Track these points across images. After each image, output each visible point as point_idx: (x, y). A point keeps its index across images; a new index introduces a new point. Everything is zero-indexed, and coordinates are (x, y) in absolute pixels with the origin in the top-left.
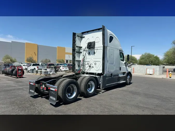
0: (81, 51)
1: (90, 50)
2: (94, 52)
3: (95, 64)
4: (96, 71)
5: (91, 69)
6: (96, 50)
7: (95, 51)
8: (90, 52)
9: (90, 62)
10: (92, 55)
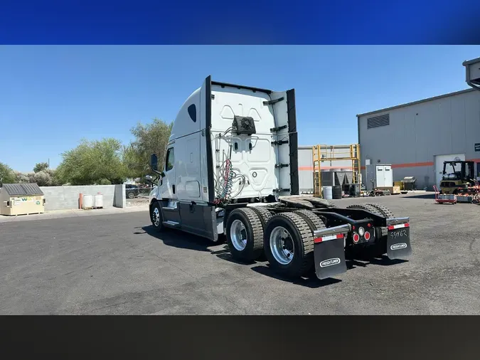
1: (238, 138)
2: (250, 145)
3: (255, 175)
4: (258, 193)
5: (244, 189)
6: (255, 140)
7: (253, 142)
8: (237, 142)
9: (239, 171)
10: (244, 151)
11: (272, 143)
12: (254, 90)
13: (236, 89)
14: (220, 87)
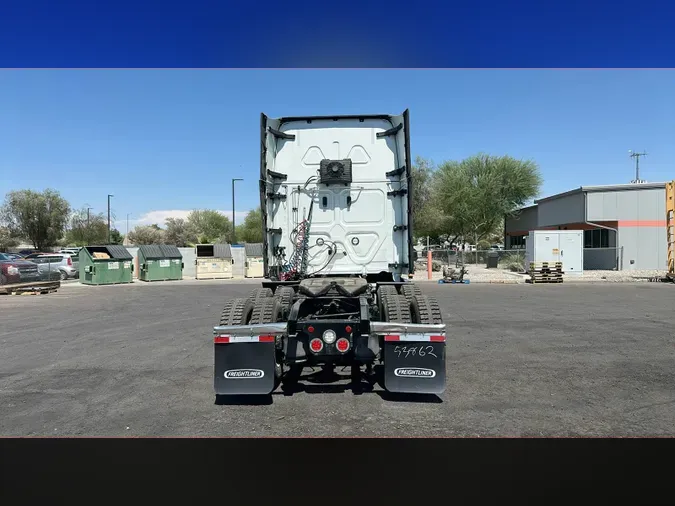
0: (281, 191)
1: (327, 190)
2: (349, 199)
3: (355, 242)
4: (360, 267)
5: (337, 261)
6: (358, 192)
7: (354, 195)
8: (327, 196)
9: (329, 236)
10: (337, 209)
11: (388, 194)
12: (362, 118)
13: (332, 122)
14: (306, 123)
